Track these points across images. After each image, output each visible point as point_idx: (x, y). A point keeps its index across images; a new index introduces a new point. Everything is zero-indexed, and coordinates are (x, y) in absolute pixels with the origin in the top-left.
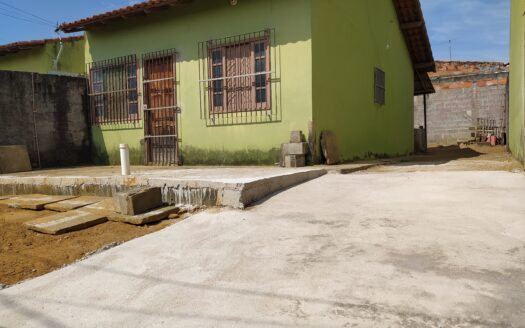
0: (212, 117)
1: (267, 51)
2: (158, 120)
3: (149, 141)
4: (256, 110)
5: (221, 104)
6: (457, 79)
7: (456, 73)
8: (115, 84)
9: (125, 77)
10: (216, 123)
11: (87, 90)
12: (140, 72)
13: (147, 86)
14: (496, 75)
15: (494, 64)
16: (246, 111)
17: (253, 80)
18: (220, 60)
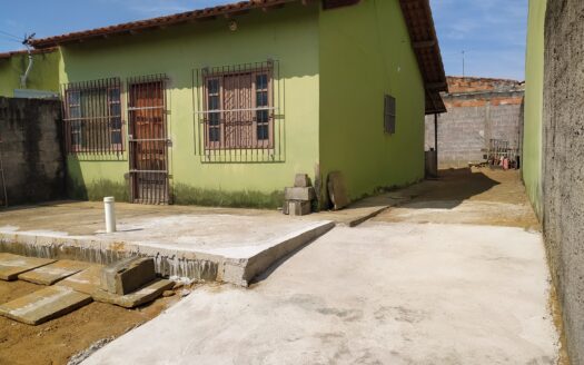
0: (207, 152)
1: (270, 84)
2: (146, 152)
3: (135, 176)
4: (257, 148)
5: (217, 139)
6: (470, 96)
7: (469, 90)
8: (95, 109)
9: (108, 101)
10: (212, 159)
11: (61, 114)
12: (125, 98)
13: (132, 114)
14: (511, 94)
15: (508, 82)
16: (246, 148)
17: (254, 115)
18: (217, 90)
